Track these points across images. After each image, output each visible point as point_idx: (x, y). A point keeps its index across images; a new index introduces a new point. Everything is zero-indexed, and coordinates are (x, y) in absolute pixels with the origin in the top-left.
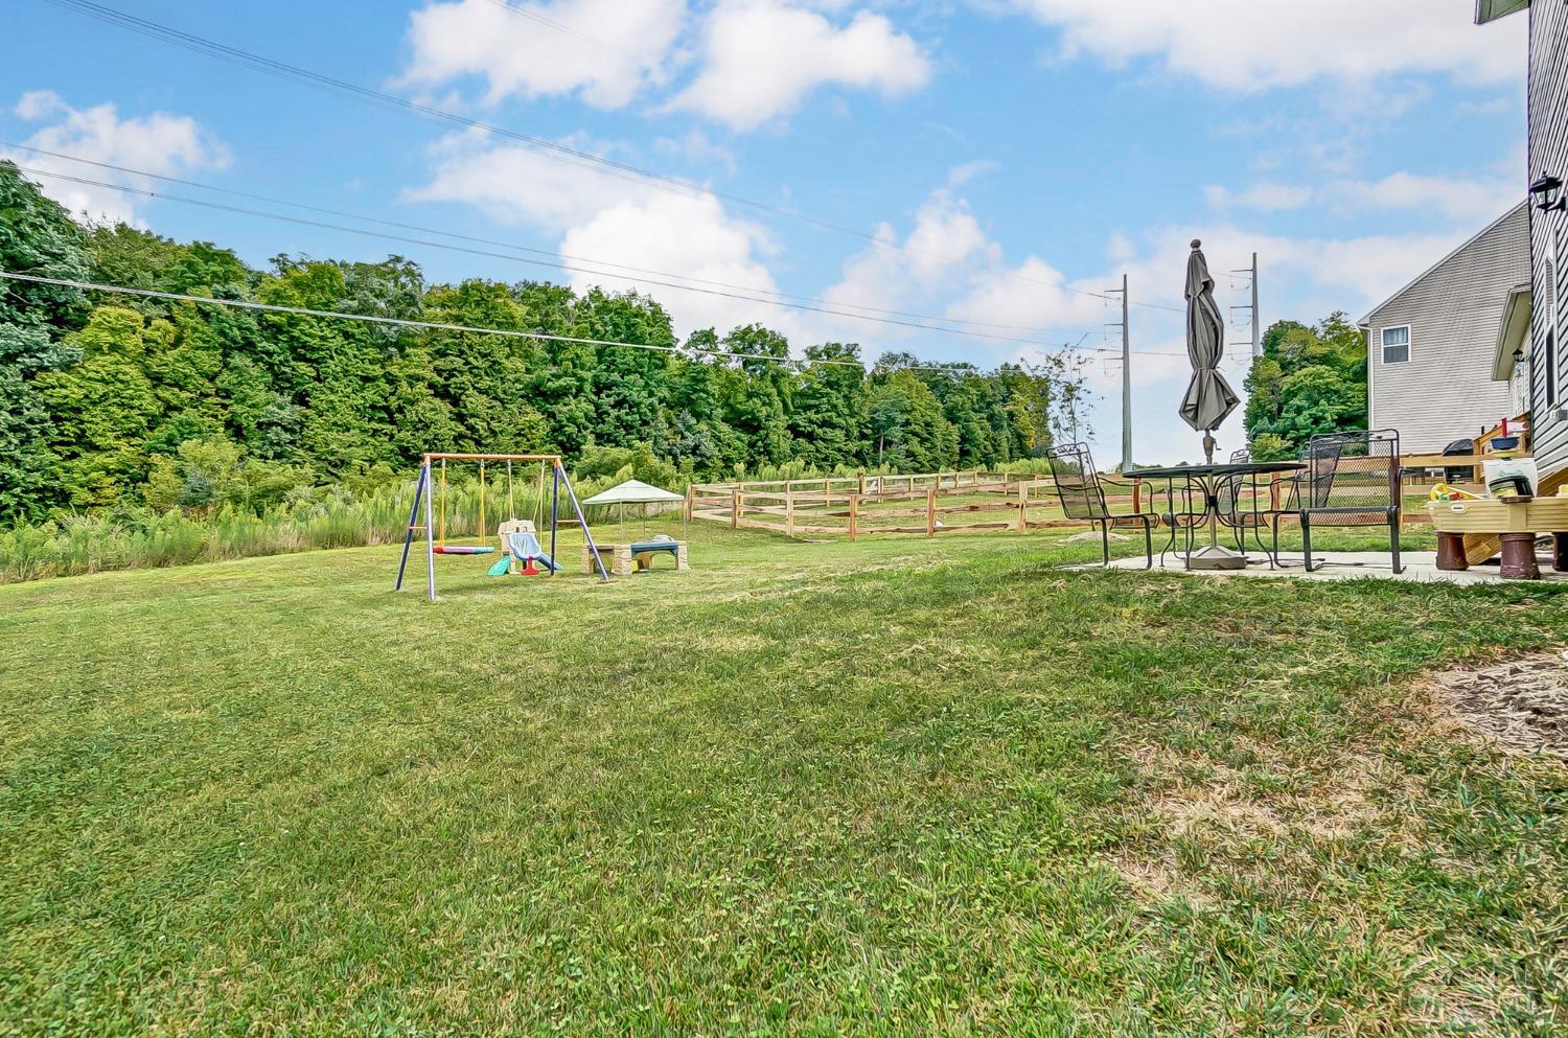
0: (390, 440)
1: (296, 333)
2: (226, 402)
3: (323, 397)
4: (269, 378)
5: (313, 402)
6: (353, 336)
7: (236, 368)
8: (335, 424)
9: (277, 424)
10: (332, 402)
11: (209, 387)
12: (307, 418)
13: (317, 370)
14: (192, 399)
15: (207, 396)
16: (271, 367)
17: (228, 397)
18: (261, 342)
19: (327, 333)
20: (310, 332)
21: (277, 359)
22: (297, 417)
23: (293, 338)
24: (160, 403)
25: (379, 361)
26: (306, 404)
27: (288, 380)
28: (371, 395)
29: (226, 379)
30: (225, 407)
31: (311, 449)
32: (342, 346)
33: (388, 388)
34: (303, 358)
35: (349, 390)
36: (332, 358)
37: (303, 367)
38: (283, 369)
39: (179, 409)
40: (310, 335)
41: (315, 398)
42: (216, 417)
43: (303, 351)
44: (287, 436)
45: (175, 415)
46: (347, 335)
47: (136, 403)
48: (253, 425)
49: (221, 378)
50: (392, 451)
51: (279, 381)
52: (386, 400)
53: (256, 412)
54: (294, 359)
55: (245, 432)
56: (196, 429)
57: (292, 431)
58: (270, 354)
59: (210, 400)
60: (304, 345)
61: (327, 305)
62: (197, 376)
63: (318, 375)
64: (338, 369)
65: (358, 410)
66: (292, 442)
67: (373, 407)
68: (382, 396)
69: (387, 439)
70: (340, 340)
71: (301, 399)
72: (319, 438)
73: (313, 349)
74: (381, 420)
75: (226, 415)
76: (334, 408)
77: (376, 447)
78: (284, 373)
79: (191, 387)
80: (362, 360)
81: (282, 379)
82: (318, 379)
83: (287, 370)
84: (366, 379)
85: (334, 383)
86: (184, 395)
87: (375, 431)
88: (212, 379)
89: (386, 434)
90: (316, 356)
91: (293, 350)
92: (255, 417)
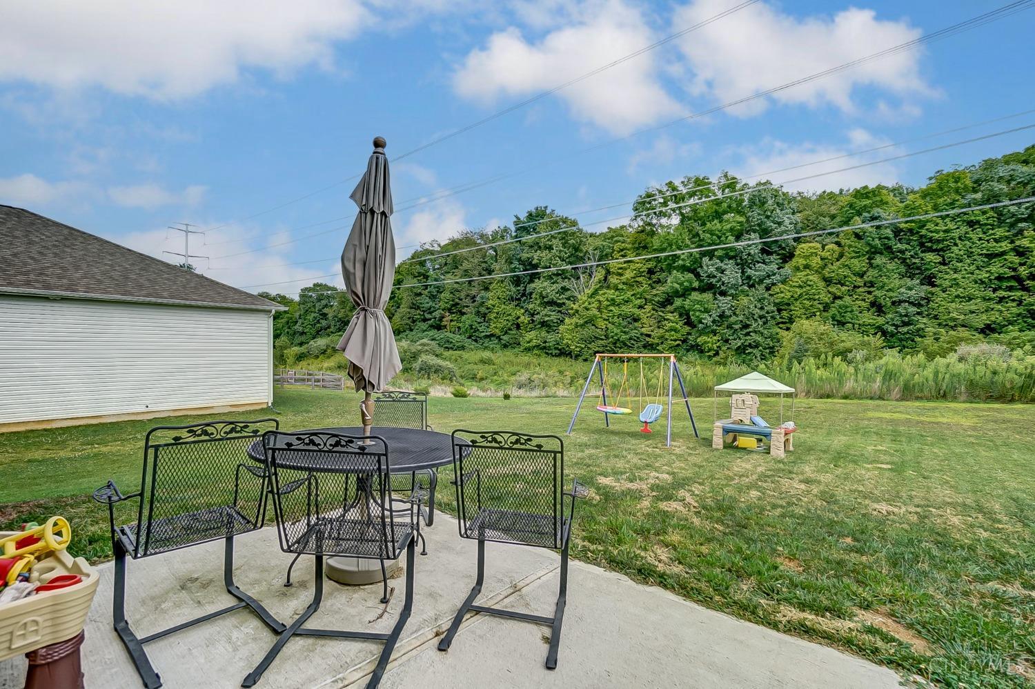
0: (1018, 305)
1: (923, 232)
2: (872, 289)
3: (947, 277)
4: (903, 269)
5: (938, 282)
6: (978, 222)
7: (878, 266)
8: (958, 296)
9: (905, 301)
10: (955, 279)
11: (859, 282)
12: (933, 294)
13: (943, 257)
14: (849, 290)
15: (859, 287)
16: (904, 261)
17: (872, 286)
18: (896, 245)
19: (951, 226)
20: (936, 228)
21: (908, 254)
22: (923, 295)
23: (921, 236)
24: (829, 295)
25: (1007, 238)
26: (933, 285)
27: (918, 268)
28: (996, 268)
29: (872, 274)
30: (870, 293)
31: (936, 317)
32: (966, 233)
33: (1017, 260)
34: (930, 250)
35: (973, 267)
36: (956, 245)
37: (930, 257)
38: (914, 261)
39: (840, 298)
40: (937, 232)
41: (940, 278)
42: (864, 300)
43: (929, 244)
44: (913, 309)
45: (838, 302)
46: (971, 224)
47: (817, 297)
48: (889, 304)
49: (868, 274)
50: (1019, 315)
51: (911, 270)
52: (1014, 270)
53: (891, 294)
54: (922, 252)
55: (884, 309)
56: (849, 309)
57: (919, 305)
58: (902, 252)
59: (861, 289)
60: (931, 240)
61: (952, 205)
62: (852, 276)
63: (944, 260)
64: (962, 253)
65: (982, 282)
66: (918, 313)
67: (1000, 278)
68: (1010, 268)
69: (1014, 304)
70: (964, 229)
71: (930, 281)
72: (941, 309)
73: (938, 241)
74: (1010, 289)
75: (871, 298)
76: (957, 284)
77: (1001, 312)
78: (915, 263)
79: (847, 283)
80: (988, 241)
81: (913, 268)
82: (944, 263)
83: (917, 261)
84: (991, 256)
85: (958, 264)
86: (844, 288)
87: (1001, 300)
88: (861, 276)
89: (1013, 300)
90: (941, 246)
91: (922, 245)
92: (891, 298)
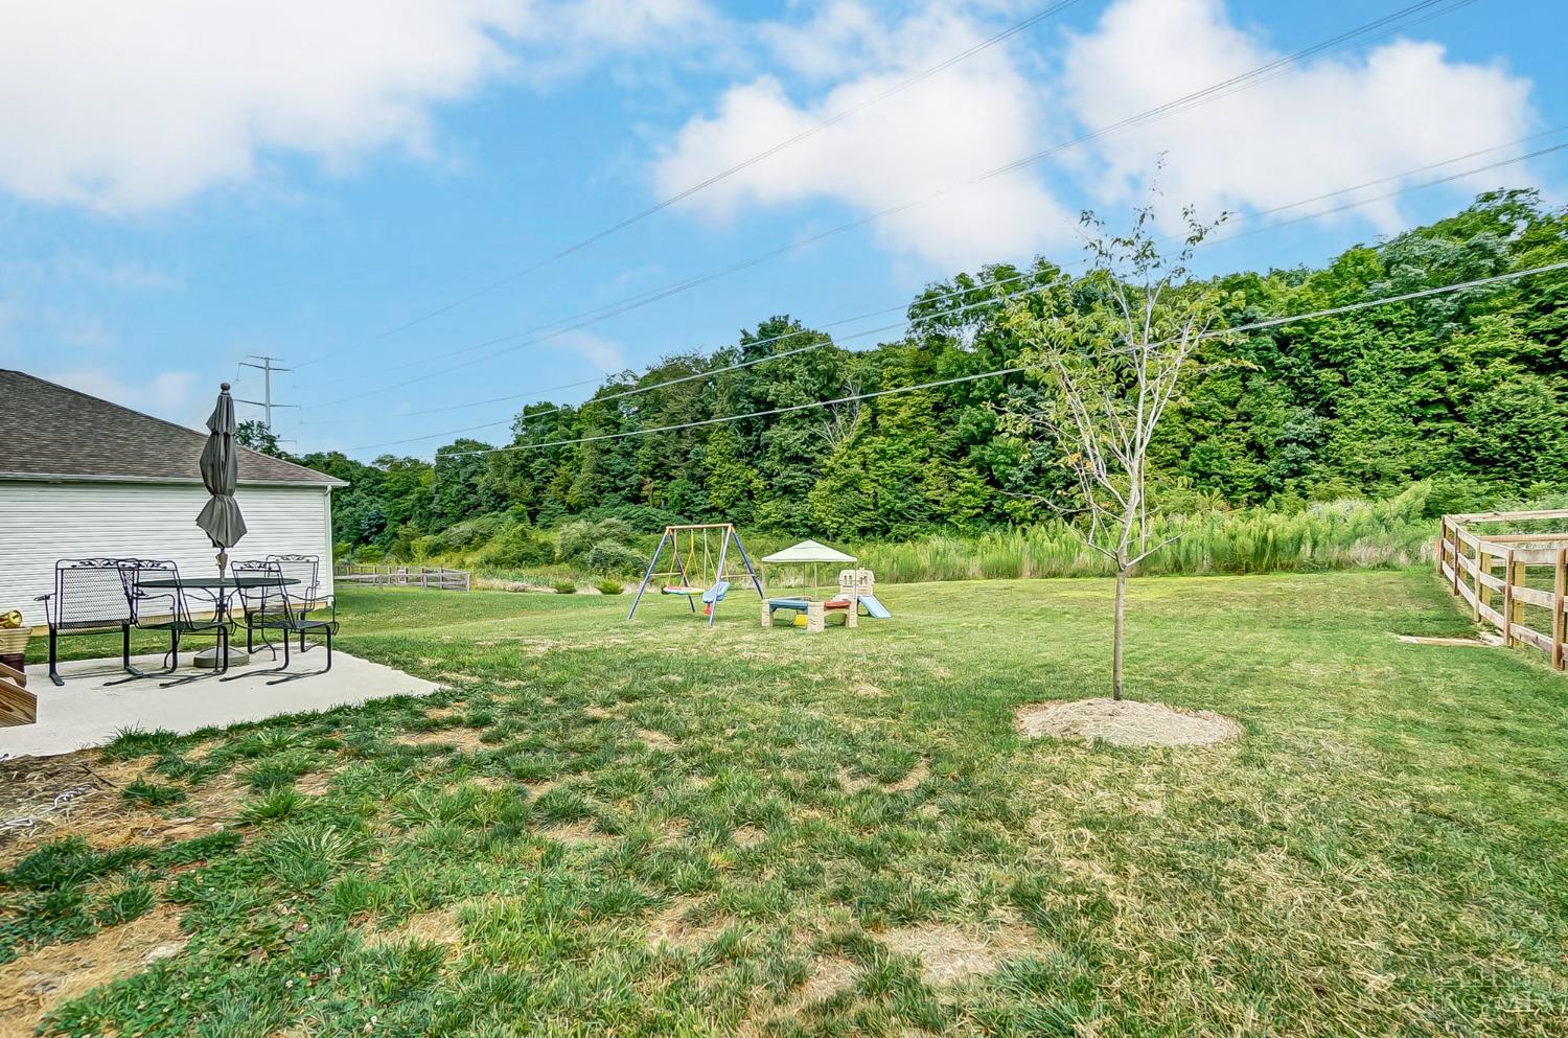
0: (1450, 441)
1: (1316, 339)
2: (1248, 424)
3: (1349, 403)
4: (1290, 393)
5: (1339, 411)
6: (1389, 323)
7: (1255, 390)
8: (1365, 431)
9: (1291, 441)
10: (1361, 407)
11: (1231, 414)
12: (1332, 429)
13: (1344, 373)
14: (1216, 427)
15: (1230, 421)
16: (1291, 381)
17: (1249, 420)
18: (1279, 357)
19: (1352, 328)
20: (1332, 335)
21: (1296, 372)
22: (1317, 430)
23: (1315, 345)
24: (1189, 435)
25: (1430, 344)
26: (1332, 416)
27: (1312, 391)
28: (1418, 389)
29: (1247, 402)
30: (1245, 429)
31: (1337, 462)
32: (1374, 339)
33: (1444, 376)
34: (1326, 364)
35: (1384, 389)
36: (1361, 356)
37: (1326, 374)
38: (1305, 380)
39: (1204, 438)
40: (1332, 337)
41: (1342, 405)
42: (1237, 440)
43: (1325, 357)
44: (1304, 452)
45: (1201, 445)
46: (1381, 325)
47: (1170, 438)
48: (1272, 445)
49: (1241, 402)
50: (1449, 455)
51: (1302, 395)
52: (1442, 390)
53: (1275, 430)
54: (1316, 368)
55: (1266, 453)
56: (1216, 455)
57: (1312, 446)
58: (1287, 368)
59: (1233, 425)
60: (1326, 350)
61: (1353, 298)
62: (1219, 405)
63: (1346, 378)
64: (1369, 367)
65: (1400, 410)
66: (1314, 457)
67: (1423, 403)
68: (1435, 388)
69: (1443, 440)
70: (1371, 332)
71: (1327, 409)
72: (1344, 450)
73: (1336, 352)
74: (1438, 418)
75: (1247, 437)
76: (1365, 413)
77: (1427, 452)
78: (1306, 384)
79: (1213, 416)
80: (1404, 349)
81: (1305, 392)
82: (1345, 383)
83: (1309, 380)
84: (1409, 371)
85: (1364, 384)
86: (1208, 424)
87: (1427, 434)
88: (1233, 404)
89: (1442, 435)
90: (1340, 358)
91: (1315, 357)
92: (1274, 436)
